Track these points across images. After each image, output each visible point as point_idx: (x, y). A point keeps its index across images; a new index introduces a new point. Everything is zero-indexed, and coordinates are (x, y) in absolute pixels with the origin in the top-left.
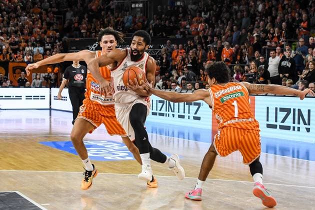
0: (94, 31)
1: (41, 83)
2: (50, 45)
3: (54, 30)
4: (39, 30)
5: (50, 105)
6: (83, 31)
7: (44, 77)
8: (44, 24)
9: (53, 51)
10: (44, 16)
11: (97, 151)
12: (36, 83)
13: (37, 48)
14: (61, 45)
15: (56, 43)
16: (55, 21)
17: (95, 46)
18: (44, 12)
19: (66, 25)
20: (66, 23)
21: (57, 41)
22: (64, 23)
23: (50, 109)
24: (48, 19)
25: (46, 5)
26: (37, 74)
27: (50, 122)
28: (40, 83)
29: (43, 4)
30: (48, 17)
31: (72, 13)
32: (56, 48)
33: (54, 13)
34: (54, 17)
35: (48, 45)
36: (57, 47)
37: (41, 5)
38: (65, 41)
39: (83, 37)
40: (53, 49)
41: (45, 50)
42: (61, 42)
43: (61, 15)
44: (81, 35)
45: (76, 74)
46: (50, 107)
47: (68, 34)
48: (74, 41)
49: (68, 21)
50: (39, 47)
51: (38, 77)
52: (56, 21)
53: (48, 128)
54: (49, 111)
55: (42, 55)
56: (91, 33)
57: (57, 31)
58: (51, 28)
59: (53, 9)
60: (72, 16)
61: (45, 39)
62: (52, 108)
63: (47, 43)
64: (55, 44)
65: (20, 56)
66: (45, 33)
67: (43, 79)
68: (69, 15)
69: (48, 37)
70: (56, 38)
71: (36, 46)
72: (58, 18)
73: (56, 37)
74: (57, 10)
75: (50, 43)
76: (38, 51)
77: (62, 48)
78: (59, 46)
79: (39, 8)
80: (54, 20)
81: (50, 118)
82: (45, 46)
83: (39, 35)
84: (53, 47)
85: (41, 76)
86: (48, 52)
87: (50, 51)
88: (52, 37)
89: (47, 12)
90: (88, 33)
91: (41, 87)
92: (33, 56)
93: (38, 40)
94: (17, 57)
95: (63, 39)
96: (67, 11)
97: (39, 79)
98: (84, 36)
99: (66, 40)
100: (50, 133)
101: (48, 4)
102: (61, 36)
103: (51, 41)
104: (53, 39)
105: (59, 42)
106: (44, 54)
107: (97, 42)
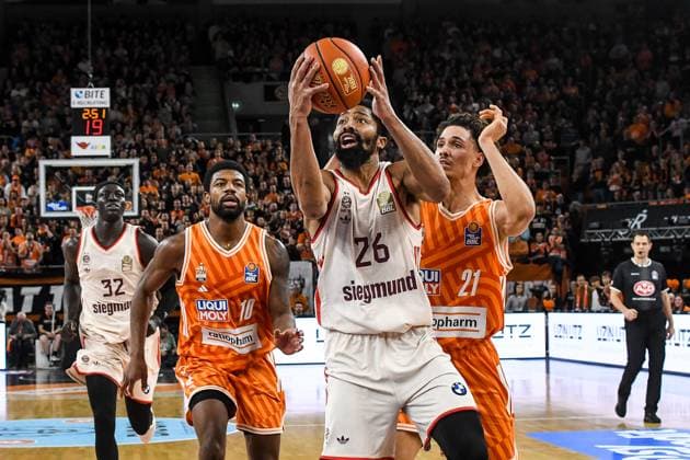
0: (637, 187)
1: (526, 302)
2: (542, 220)
3: (550, 188)
5: (547, 348)
6: (613, 188)
7: (532, 290)
8: (528, 175)
9: (550, 234)
10: (528, 159)
11: (656, 454)
12: (516, 303)
14: (565, 219)
15: (557, 216)
16: (552, 169)
17: (641, 218)
18: (528, 151)
19: (575, 177)
20: (576, 171)
21: (558, 211)
22: (572, 172)
23: (547, 358)
24: (537, 164)
25: (532, 137)
26: (516, 284)
27: (548, 388)
28: (523, 304)
29: (525, 135)
30: (537, 161)
31: (588, 150)
32: (556, 225)
33: (550, 152)
34: (549, 160)
35: (539, 221)
36: (559, 224)
37: (521, 137)
38: (575, 212)
39: (613, 200)
40: (551, 229)
41: (533, 232)
42: (567, 214)
43: (564, 155)
44: (609, 196)
46: (547, 354)
47: (580, 196)
48: (595, 209)
49: (581, 168)
51: (519, 290)
52: (556, 168)
53: (544, 400)
54: (543, 363)
55: (526, 243)
56: (631, 191)
57: (557, 190)
58: (545, 185)
59: (546, 144)
60: (588, 157)
62: (551, 355)
64: (553, 219)
67: (530, 294)
68: (582, 155)
69: (538, 204)
70: (556, 205)
72: (558, 164)
73: (555, 202)
74: (555, 145)
75: (543, 216)
77: (570, 227)
78: (563, 223)
79: (516, 142)
80: (549, 167)
81: (548, 378)
84: (549, 225)
85: (526, 288)
86: (539, 236)
87: (543, 234)
88: (547, 204)
89: (535, 152)
90: (625, 193)
91: (525, 310)
95: (571, 206)
96: (578, 146)
97: (522, 294)
98: (616, 198)
99: (578, 209)
100: (548, 413)
101: (536, 133)
102: (567, 200)
103: (545, 212)
104: (548, 207)
105: (563, 213)
106: (531, 241)
107: (645, 211)
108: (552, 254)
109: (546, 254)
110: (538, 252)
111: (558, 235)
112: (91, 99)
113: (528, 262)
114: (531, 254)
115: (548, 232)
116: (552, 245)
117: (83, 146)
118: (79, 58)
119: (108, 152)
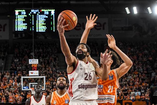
2: (143, 90)
3: (146, 82)
4: (138, 83)
8: (140, 79)
9: (146, 94)
10: (140, 76)
13: (137, 92)
14: (149, 90)
15: (147, 89)
16: (146, 78)
18: (140, 74)
19: (152, 80)
20: (152, 78)
21: (147, 88)
22: (151, 79)
24: (142, 77)
25: (141, 70)
29: (139, 69)
30: (142, 76)
31: (155, 73)
32: (147, 92)
33: (145, 74)
34: (145, 76)
35: (143, 91)
36: (148, 91)
37: (138, 70)
41: (141, 93)
42: (150, 89)
43: (149, 74)
47: (153, 84)
49: (153, 78)
50: (138, 92)
52: (147, 78)
55: (140, 96)
57: (147, 83)
58: (144, 82)
59: (144, 72)
60: (155, 75)
63: (142, 89)
64: (146, 90)
65: (128, 97)
66: (141, 84)
68: (153, 74)
71: (137, 91)
72: (147, 76)
73: (147, 86)
74: (146, 72)
76: (138, 94)
77: (150, 92)
78: (149, 91)
79: (137, 71)
83: (137, 85)
84: (145, 91)
86: (143, 94)
87: (144, 94)
88: (145, 86)
89: (142, 74)
92: (135, 97)
93: (137, 88)
94: (127, 97)
95: (151, 87)
96: (152, 72)
99: (152, 87)
101: (142, 69)
102: (150, 85)
103: (145, 88)
104: (145, 87)
105: (149, 89)
106: (141, 95)
108: (146, 99)
109: (145, 99)
110: (143, 98)
111: (147, 94)
112: (34, 62)
113: (140, 101)
114: (141, 99)
115: (145, 93)
116: (146, 96)
117: (32, 73)
118: (31, 52)
119: (38, 74)
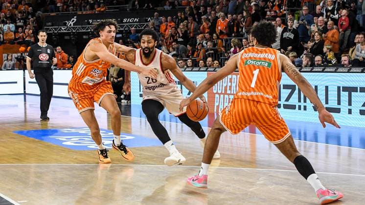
0: (71, 5)
1: (14, 65)
2: (22, 21)
3: (26, 4)
4: (9, 5)
5: (25, 89)
6: (59, 5)
7: (17, 58)
9: (26, 29)
11: (79, 140)
12: (8, 65)
13: (7, 25)
14: (34, 21)
15: (29, 19)
17: (73, 21)
21: (30, 17)
23: (25, 94)
26: (8, 55)
27: (25, 109)
28: (12, 65)
32: (29, 24)
35: (20, 22)
36: (31, 23)
38: (39, 17)
39: (59, 11)
40: (26, 26)
41: (17, 27)
42: (34, 18)
44: (57, 9)
45: (41, 53)
46: (25, 92)
47: (42, 9)
48: (50, 16)
50: (9, 24)
51: (9, 58)
53: (23, 116)
54: (23, 96)
55: (13, 33)
56: (68, 6)
57: (29, 5)
58: (23, 2)
61: (16, 15)
62: (26, 92)
63: (19, 19)
64: (27, 21)
66: (16, 7)
67: (16, 60)
69: (19, 13)
70: (29, 13)
71: (7, 23)
75: (22, 19)
76: (9, 28)
77: (36, 25)
78: (33, 23)
81: (25, 104)
82: (16, 23)
83: (9, 10)
84: (26, 24)
85: (13, 57)
86: (20, 29)
87: (22, 29)
88: (24, 12)
90: (65, 7)
91: (13, 69)
92: (3, 35)
93: (8, 16)
95: (37, 14)
97: (11, 60)
98: (60, 10)
99: (40, 15)
100: (26, 121)
102: (35, 11)
103: (24, 17)
104: (25, 14)
105: (32, 18)
106: (16, 32)
107: (75, 17)
108: (26, 39)
109: (24, 39)
110: (19, 38)
111: (30, 29)
113: (15, 43)
114: (16, 39)
115: (25, 27)
116: (27, 34)
